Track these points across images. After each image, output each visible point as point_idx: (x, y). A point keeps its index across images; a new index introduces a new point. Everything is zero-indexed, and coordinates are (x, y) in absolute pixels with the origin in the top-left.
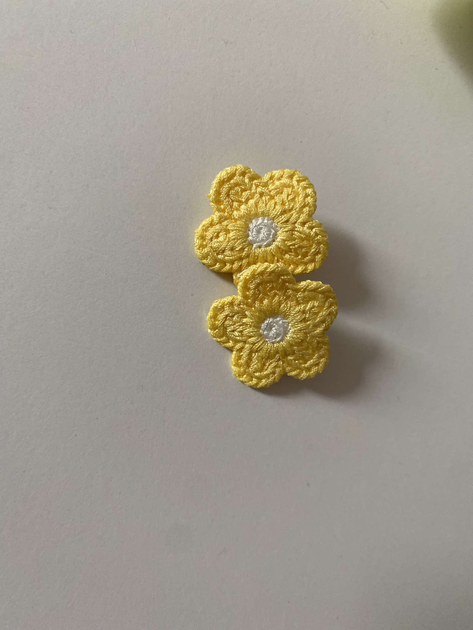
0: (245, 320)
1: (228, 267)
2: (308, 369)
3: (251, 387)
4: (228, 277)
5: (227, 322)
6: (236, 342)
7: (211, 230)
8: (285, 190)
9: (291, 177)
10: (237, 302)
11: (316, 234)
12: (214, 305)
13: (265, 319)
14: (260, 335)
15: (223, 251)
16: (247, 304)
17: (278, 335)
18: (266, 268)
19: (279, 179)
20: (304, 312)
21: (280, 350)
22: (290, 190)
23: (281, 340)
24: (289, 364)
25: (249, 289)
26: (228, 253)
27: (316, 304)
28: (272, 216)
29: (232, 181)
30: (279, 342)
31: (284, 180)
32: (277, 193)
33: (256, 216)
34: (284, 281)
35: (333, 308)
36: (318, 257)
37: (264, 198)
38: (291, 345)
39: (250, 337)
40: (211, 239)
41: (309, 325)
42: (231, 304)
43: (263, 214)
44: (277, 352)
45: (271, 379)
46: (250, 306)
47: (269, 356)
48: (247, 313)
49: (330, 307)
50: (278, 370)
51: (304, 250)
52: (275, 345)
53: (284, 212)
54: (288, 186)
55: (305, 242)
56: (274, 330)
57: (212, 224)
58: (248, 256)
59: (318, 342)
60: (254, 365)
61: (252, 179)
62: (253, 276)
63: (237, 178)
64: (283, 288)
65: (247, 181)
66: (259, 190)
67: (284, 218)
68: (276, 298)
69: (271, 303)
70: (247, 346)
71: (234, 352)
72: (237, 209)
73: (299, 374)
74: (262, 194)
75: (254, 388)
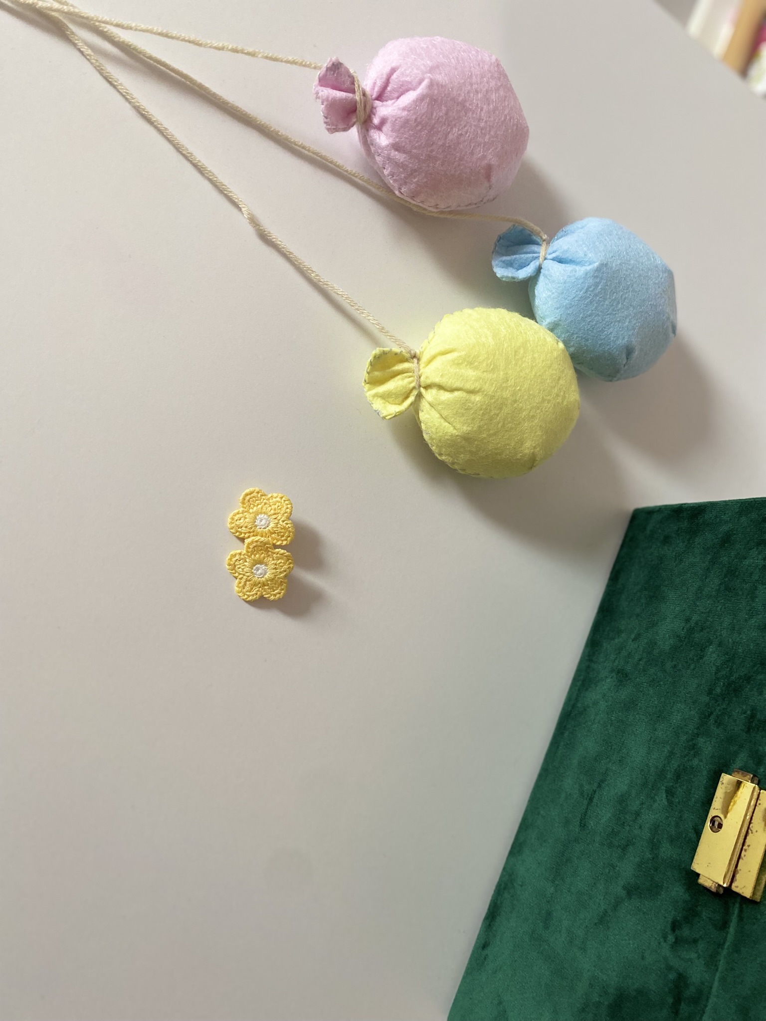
0: (245, 563)
1: (243, 535)
2: (275, 595)
3: (243, 599)
4: (242, 540)
5: (236, 563)
6: (240, 574)
7: (238, 516)
8: (277, 503)
9: (281, 498)
10: (243, 553)
11: (289, 528)
12: (231, 553)
13: (256, 565)
14: (252, 573)
15: (242, 527)
16: (248, 555)
17: (261, 574)
18: (259, 539)
19: (275, 498)
20: (276, 564)
21: (261, 582)
22: (280, 504)
23: (263, 577)
24: (265, 591)
25: (250, 548)
26: (243, 528)
27: (283, 562)
28: (269, 514)
29: (252, 495)
30: (261, 578)
31: (278, 499)
32: (273, 504)
33: (261, 513)
34: (267, 547)
35: (291, 565)
36: (289, 539)
37: (266, 505)
38: (267, 581)
39: (247, 573)
40: (237, 520)
41: (278, 572)
42: (240, 554)
43: (265, 513)
44: (260, 583)
45: (255, 597)
46: (250, 557)
47: (255, 585)
48: (247, 560)
49: (290, 564)
50: (259, 593)
51: (282, 534)
52: (259, 579)
53: (275, 514)
54: (279, 502)
55: (283, 530)
56: (260, 572)
57: (238, 513)
58: (254, 532)
59: (281, 582)
60: (247, 588)
61: (262, 495)
62: (252, 542)
63: (255, 494)
64: (267, 550)
65: (259, 496)
66: (265, 501)
67: (274, 516)
68: (263, 555)
69: (260, 557)
70: (245, 577)
71: (238, 580)
72: (252, 509)
73: (269, 597)
74: (265, 504)
75: (245, 600)
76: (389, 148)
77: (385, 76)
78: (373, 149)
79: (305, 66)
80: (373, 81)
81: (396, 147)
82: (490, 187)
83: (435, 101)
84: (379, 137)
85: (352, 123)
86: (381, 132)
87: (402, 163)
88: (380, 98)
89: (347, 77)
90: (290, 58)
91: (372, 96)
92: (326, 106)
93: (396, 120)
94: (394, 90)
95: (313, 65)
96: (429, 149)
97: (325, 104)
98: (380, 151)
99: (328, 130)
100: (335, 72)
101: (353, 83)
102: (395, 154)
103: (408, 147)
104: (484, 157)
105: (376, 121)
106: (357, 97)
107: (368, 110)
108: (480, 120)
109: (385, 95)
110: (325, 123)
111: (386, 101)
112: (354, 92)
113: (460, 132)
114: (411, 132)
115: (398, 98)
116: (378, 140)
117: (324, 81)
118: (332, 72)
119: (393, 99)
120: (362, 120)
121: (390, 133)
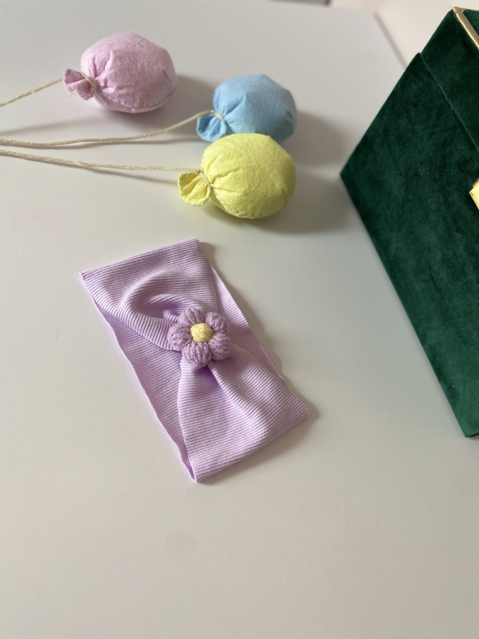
76: (116, 91)
77: (92, 65)
78: (109, 98)
79: (55, 83)
80: (88, 70)
81: (119, 88)
82: (170, 81)
83: (121, 57)
84: (109, 90)
85: (92, 92)
86: (108, 88)
87: (127, 93)
88: (96, 75)
89: (77, 74)
90: (47, 84)
91: (92, 77)
92: (77, 89)
93: (111, 76)
94: (100, 67)
95: (58, 81)
96: (134, 79)
97: (76, 89)
98: (113, 96)
99: (85, 99)
100: (70, 74)
101: (81, 75)
102: (121, 92)
103: (124, 84)
104: (158, 69)
105: (102, 84)
106: (87, 79)
107: (95, 82)
108: (145, 55)
109: (98, 72)
110: (82, 97)
111: (100, 75)
112: (83, 78)
113: (141, 64)
114: (121, 77)
115: (104, 69)
116: (109, 92)
117: (67, 82)
118: (69, 75)
119: (102, 72)
120: (96, 88)
121: (113, 84)
